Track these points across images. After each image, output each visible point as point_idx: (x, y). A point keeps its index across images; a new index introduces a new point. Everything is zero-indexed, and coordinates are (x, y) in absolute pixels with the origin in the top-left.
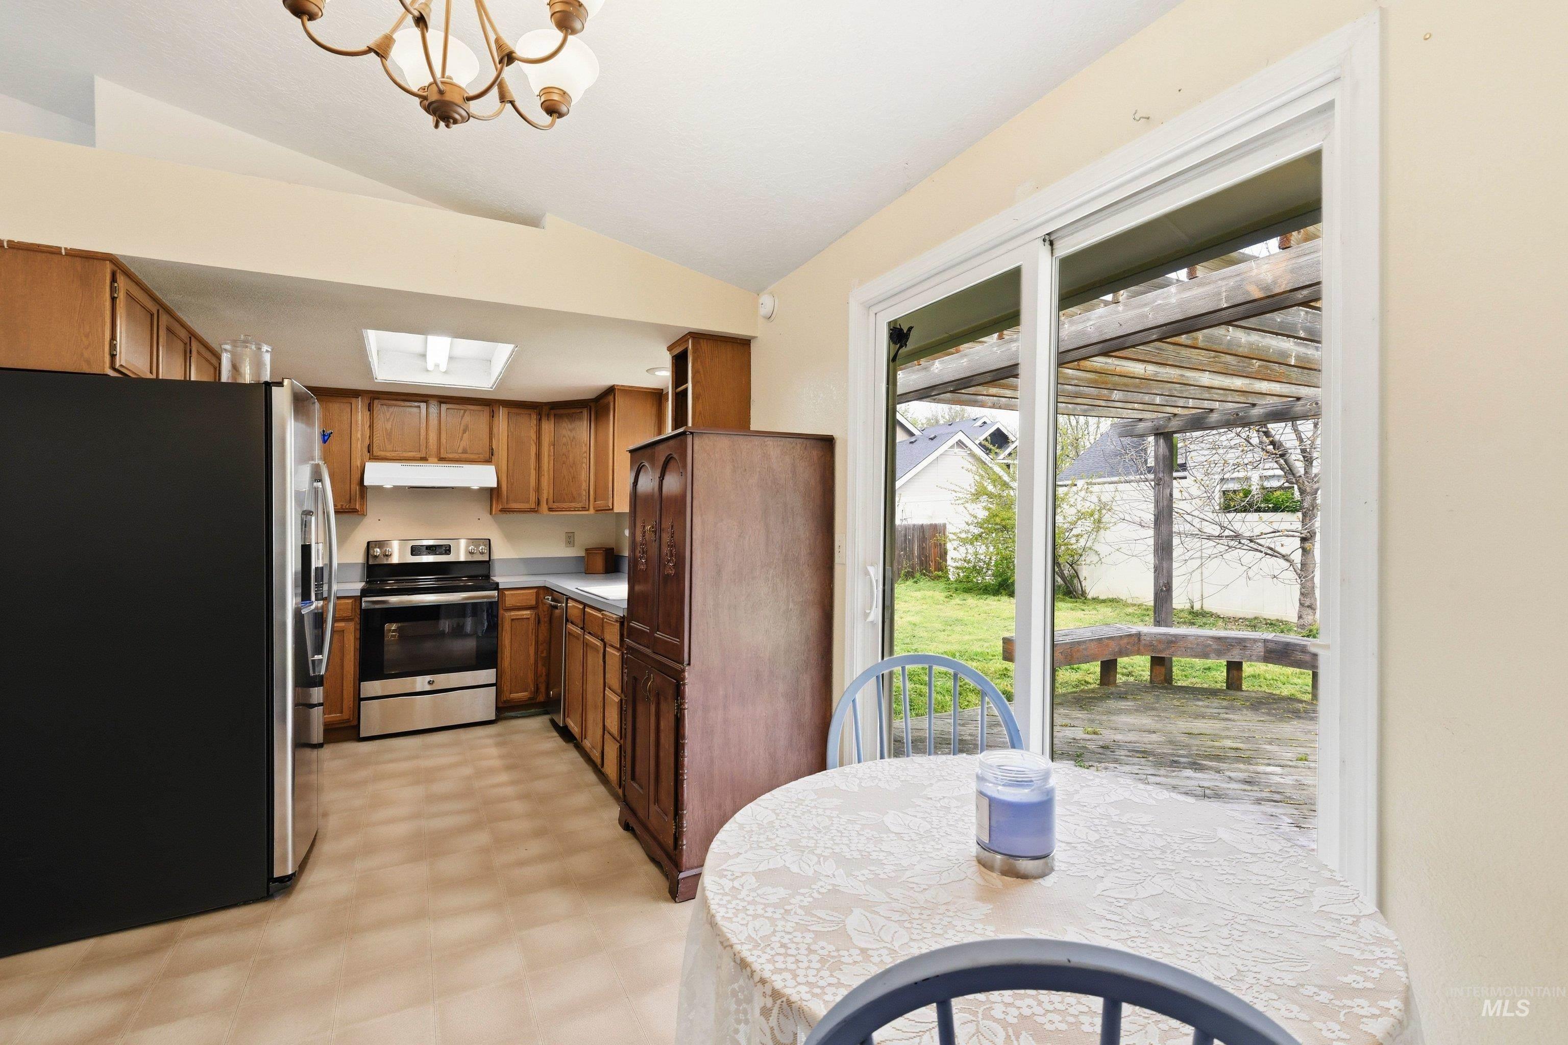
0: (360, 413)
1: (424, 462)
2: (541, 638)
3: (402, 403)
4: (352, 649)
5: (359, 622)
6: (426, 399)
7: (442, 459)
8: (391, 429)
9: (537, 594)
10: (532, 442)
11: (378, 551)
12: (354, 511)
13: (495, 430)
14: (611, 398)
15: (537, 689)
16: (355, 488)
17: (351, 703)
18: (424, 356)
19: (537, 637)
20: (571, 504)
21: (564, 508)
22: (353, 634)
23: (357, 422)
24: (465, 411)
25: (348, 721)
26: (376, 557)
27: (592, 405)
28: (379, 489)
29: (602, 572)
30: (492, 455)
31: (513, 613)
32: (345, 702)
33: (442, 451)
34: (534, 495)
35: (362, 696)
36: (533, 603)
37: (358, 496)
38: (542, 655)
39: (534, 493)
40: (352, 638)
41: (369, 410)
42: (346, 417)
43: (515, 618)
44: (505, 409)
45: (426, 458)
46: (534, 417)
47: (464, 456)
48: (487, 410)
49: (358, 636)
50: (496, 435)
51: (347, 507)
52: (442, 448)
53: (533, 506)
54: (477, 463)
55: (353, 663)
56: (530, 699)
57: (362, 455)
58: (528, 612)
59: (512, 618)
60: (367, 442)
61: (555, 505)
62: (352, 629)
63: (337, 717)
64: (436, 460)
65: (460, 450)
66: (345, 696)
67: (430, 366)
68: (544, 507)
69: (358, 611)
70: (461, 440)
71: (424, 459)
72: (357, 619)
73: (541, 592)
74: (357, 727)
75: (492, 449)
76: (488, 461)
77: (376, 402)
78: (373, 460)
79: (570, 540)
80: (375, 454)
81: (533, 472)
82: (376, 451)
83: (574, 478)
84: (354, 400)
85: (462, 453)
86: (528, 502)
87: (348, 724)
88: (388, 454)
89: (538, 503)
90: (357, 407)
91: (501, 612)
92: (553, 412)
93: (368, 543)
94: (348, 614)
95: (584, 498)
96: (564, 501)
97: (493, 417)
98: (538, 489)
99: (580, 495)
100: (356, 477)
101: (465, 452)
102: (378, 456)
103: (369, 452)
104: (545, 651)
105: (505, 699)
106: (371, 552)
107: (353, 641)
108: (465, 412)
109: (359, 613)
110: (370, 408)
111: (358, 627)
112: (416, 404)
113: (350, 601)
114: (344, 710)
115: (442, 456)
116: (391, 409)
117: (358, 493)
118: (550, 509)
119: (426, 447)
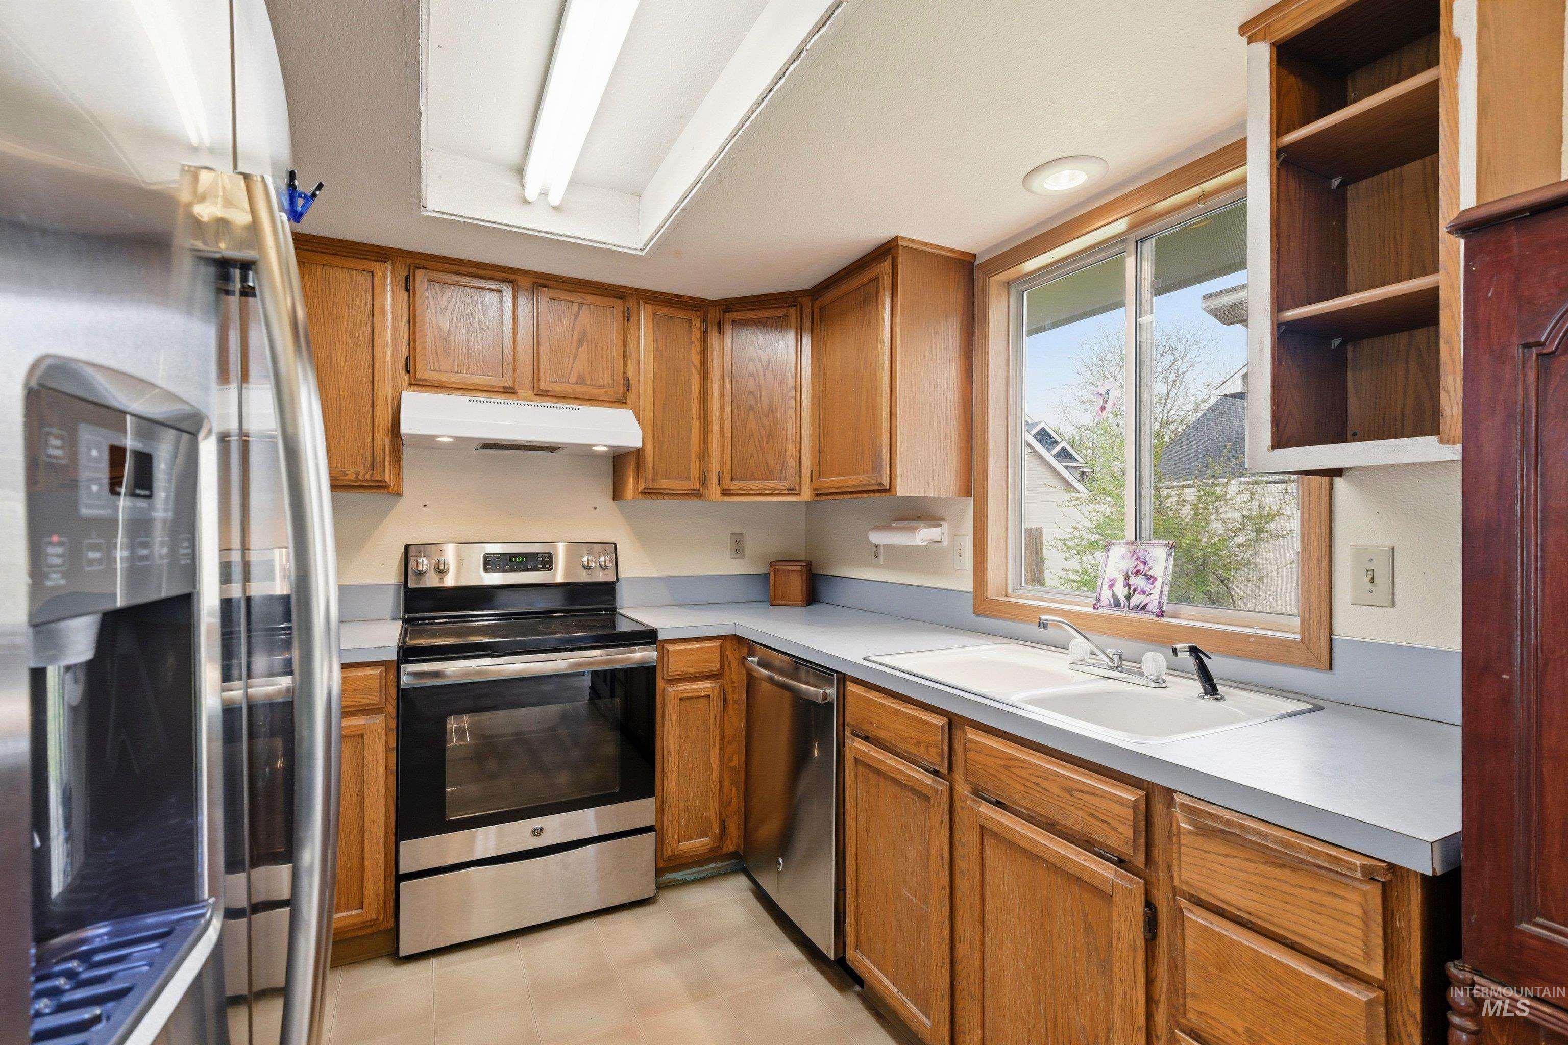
0: (389, 295)
1: (508, 396)
2: (729, 732)
3: (468, 281)
4: (382, 771)
5: (394, 714)
6: (512, 277)
7: (542, 394)
8: (449, 330)
9: (722, 649)
10: (693, 370)
11: (424, 563)
12: (379, 486)
13: (631, 346)
14: (887, 264)
15: (724, 832)
16: (383, 440)
17: (381, 885)
18: (520, 171)
19: (722, 731)
20: (766, 483)
21: (751, 490)
22: (383, 741)
23: (383, 310)
24: (581, 304)
25: (375, 922)
26: (420, 574)
27: (806, 301)
28: (427, 442)
29: (800, 602)
30: (628, 390)
31: (682, 687)
32: (368, 885)
33: (542, 377)
34: (698, 466)
35: (403, 870)
36: (716, 666)
37: (387, 458)
38: (732, 764)
39: (698, 463)
40: (381, 747)
41: (407, 290)
42: (363, 298)
43: (685, 695)
44: (648, 306)
45: (513, 389)
46: (697, 324)
47: (580, 389)
48: (619, 305)
49: (393, 743)
50: (634, 354)
51: (368, 477)
52: (542, 371)
53: (696, 486)
54: (605, 404)
55: (382, 801)
56: (711, 850)
57: (394, 378)
58: (707, 685)
59: (681, 696)
60: (404, 352)
61: (734, 486)
62: (381, 732)
63: (351, 916)
64: (531, 394)
65: (573, 379)
66: (368, 873)
67: (531, 192)
68: (714, 490)
69: (393, 692)
70: (574, 360)
71: (509, 391)
72: (390, 707)
73: (728, 645)
74: (395, 933)
75: (628, 379)
76: (620, 402)
77: (420, 274)
78: (416, 388)
79: (738, 547)
80: (419, 376)
81: (696, 424)
82: (423, 373)
83: (770, 435)
84: (377, 267)
85: (577, 383)
86: (688, 478)
87: (374, 929)
88: (444, 378)
89: (704, 481)
90: (384, 285)
91: (660, 684)
92: (729, 317)
93: (407, 547)
94: (374, 698)
95: (792, 471)
96: (753, 478)
97: (628, 320)
98: (703, 455)
99: (783, 466)
100: (383, 419)
101: (581, 381)
102: (425, 380)
103: (408, 371)
104: (735, 758)
105: (670, 853)
106: (412, 564)
107: (382, 755)
108: (580, 309)
109: (395, 696)
110: (408, 286)
111: (393, 724)
112: (494, 286)
113: (376, 672)
114: (366, 902)
115: (543, 386)
116: (448, 293)
117: (387, 453)
118: (726, 493)
119: (514, 369)
